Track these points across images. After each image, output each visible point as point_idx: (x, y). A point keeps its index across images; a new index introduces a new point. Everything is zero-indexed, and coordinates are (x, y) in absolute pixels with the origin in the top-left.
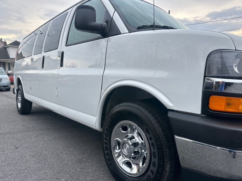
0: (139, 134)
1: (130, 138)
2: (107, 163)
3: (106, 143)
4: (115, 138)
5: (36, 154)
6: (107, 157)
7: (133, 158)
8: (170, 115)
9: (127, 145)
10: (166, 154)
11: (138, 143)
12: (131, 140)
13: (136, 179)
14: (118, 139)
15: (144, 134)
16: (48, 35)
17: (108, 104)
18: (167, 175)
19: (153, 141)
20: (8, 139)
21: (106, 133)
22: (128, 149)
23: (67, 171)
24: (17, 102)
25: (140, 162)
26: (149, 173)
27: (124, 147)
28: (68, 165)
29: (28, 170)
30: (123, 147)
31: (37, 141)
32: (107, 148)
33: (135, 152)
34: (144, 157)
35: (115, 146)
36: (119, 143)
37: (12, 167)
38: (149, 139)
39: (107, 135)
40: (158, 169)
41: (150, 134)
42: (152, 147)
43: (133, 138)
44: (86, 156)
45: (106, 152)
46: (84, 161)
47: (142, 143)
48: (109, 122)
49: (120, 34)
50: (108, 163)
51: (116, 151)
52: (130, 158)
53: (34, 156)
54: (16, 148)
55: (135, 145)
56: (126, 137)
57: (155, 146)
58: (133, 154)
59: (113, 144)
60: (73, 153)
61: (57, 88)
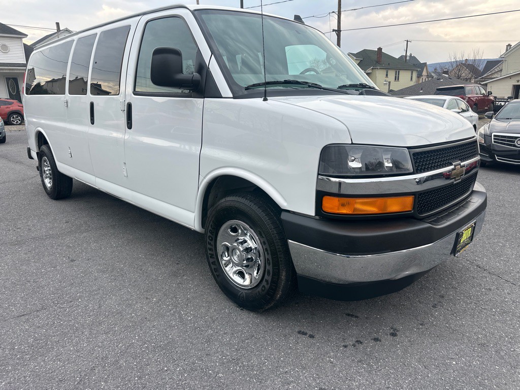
0: (252, 238)
1: (241, 242)
2: (213, 274)
3: (210, 249)
4: (222, 243)
5: (105, 268)
6: (213, 267)
7: (245, 266)
8: (284, 216)
9: (238, 251)
10: (281, 261)
11: (251, 247)
12: (242, 244)
13: (250, 291)
14: (227, 243)
15: (257, 238)
16: (96, 63)
17: (211, 194)
18: (283, 284)
19: (267, 246)
20: (52, 247)
21: (209, 236)
22: (238, 256)
23: (158, 288)
24: (42, 176)
25: (254, 271)
26: (264, 283)
27: (234, 253)
28: (158, 280)
29: (103, 291)
30: (232, 253)
31: (101, 249)
32: (212, 255)
33: (248, 260)
34: (259, 264)
35: (223, 252)
36: (227, 248)
37: (78, 288)
38: (263, 243)
39: (210, 238)
40: (272, 278)
41: (263, 237)
42: (266, 253)
43: (245, 241)
44: (183, 266)
45: (211, 260)
46: (180, 273)
47: (256, 248)
48: (213, 222)
49: (221, 97)
50: (215, 274)
51: (225, 258)
52: (242, 266)
53: (104, 272)
54: (72, 261)
55: (248, 250)
56: (236, 241)
57: (269, 252)
58: (245, 262)
59: (220, 249)
60: (163, 263)
61: (125, 163)
